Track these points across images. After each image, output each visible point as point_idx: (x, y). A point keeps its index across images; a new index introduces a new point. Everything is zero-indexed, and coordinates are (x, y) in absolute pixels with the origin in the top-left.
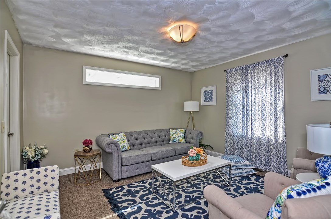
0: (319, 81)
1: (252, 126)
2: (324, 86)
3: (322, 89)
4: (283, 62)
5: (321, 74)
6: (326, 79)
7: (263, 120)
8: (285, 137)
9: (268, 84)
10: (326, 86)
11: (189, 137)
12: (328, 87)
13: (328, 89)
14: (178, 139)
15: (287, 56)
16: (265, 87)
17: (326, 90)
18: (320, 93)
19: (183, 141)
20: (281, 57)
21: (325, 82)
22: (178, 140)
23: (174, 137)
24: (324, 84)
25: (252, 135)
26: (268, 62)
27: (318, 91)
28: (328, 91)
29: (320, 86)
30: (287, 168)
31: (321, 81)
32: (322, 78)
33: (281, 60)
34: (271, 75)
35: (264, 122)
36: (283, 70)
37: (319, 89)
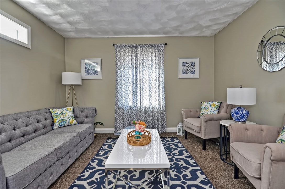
0: (183, 65)
1: (140, 98)
2: (185, 69)
3: (184, 71)
4: (163, 48)
5: (184, 62)
6: (186, 65)
7: (150, 92)
8: (165, 104)
9: (154, 64)
10: (186, 69)
11: (81, 116)
12: (187, 70)
13: (187, 71)
14: (68, 120)
15: (166, 44)
16: (151, 65)
17: (186, 72)
18: (183, 73)
19: (75, 122)
20: (163, 45)
21: (186, 66)
22: (67, 122)
23: (61, 119)
24: (185, 68)
25: (140, 106)
26: (154, 46)
27: (182, 72)
28: (187, 72)
29: (183, 69)
30: (166, 126)
31: (184, 66)
32: (184, 64)
33: (162, 46)
34: (155, 56)
35: (151, 93)
36: (163, 54)
37: (183, 72)
